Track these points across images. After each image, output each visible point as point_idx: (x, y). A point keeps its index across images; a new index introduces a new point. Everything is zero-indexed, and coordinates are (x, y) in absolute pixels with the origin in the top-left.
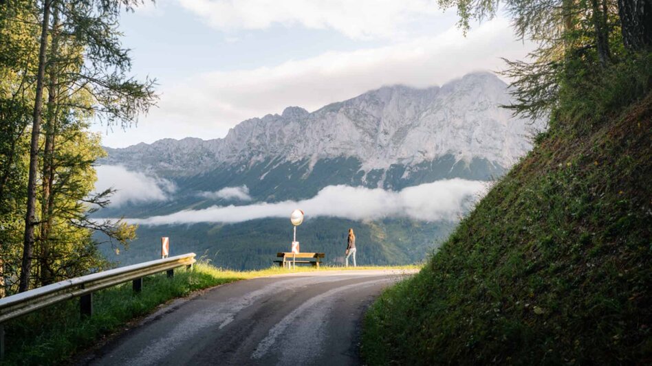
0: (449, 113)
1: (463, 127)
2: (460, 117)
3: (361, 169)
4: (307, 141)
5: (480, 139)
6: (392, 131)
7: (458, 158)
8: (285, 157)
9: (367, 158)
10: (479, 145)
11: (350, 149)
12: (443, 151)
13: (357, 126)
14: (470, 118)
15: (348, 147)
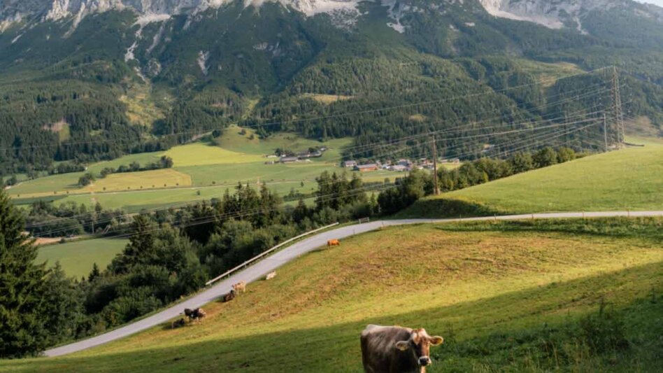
3: (136, 23)
7: (247, 3)
8: (46, 15)
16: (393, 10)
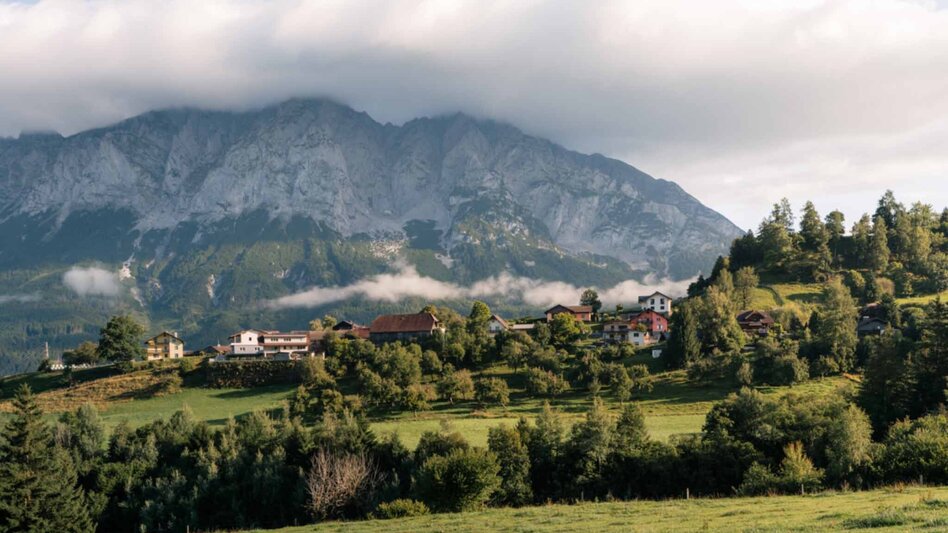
0: (264, 150)
1: (284, 171)
2: (280, 156)
3: (135, 228)
4: (56, 182)
5: (305, 188)
6: (185, 172)
7: (273, 215)
8: (20, 207)
9: (146, 212)
10: (302, 197)
11: (122, 197)
12: (255, 203)
13: (131, 161)
14: (295, 159)
15: (118, 193)
16: (445, 237)
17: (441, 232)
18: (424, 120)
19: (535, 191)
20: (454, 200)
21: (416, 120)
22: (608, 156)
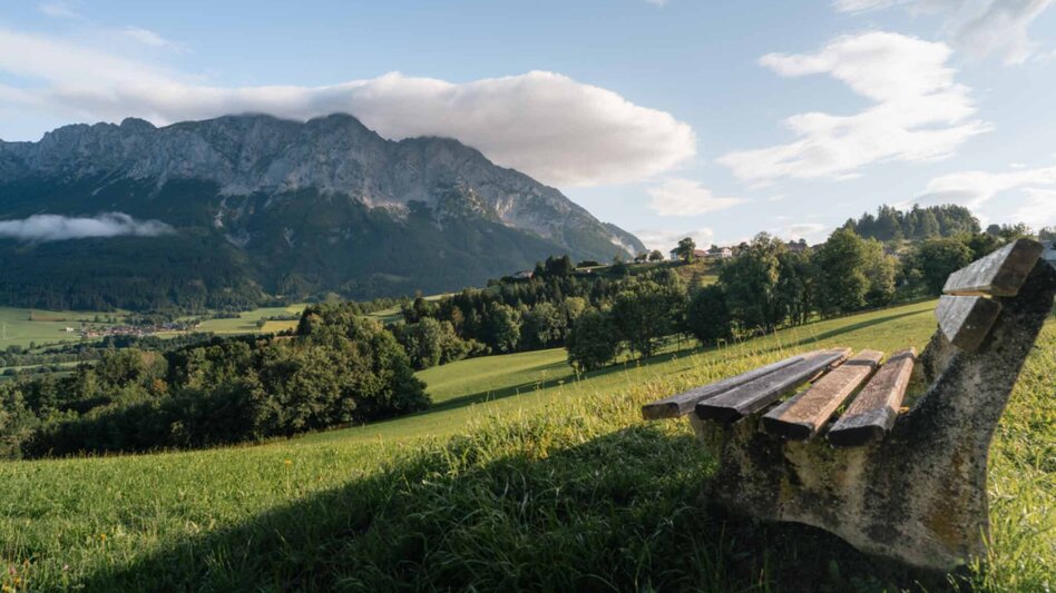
0: (313, 149)
1: (326, 163)
2: (324, 153)
4: (155, 158)
5: (342, 175)
6: (255, 159)
7: (321, 191)
8: (125, 173)
9: (227, 183)
10: (340, 181)
11: (207, 172)
12: (307, 183)
13: (215, 149)
14: (334, 156)
15: (204, 169)
16: (435, 212)
17: (431, 209)
18: (412, 139)
19: (483, 187)
20: (438, 190)
21: (407, 139)
22: (518, 170)
